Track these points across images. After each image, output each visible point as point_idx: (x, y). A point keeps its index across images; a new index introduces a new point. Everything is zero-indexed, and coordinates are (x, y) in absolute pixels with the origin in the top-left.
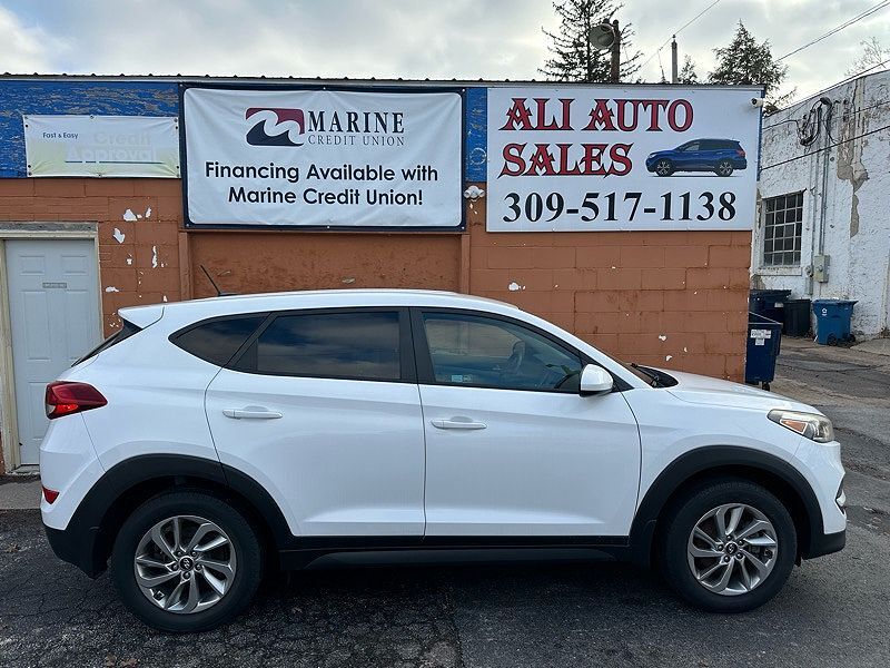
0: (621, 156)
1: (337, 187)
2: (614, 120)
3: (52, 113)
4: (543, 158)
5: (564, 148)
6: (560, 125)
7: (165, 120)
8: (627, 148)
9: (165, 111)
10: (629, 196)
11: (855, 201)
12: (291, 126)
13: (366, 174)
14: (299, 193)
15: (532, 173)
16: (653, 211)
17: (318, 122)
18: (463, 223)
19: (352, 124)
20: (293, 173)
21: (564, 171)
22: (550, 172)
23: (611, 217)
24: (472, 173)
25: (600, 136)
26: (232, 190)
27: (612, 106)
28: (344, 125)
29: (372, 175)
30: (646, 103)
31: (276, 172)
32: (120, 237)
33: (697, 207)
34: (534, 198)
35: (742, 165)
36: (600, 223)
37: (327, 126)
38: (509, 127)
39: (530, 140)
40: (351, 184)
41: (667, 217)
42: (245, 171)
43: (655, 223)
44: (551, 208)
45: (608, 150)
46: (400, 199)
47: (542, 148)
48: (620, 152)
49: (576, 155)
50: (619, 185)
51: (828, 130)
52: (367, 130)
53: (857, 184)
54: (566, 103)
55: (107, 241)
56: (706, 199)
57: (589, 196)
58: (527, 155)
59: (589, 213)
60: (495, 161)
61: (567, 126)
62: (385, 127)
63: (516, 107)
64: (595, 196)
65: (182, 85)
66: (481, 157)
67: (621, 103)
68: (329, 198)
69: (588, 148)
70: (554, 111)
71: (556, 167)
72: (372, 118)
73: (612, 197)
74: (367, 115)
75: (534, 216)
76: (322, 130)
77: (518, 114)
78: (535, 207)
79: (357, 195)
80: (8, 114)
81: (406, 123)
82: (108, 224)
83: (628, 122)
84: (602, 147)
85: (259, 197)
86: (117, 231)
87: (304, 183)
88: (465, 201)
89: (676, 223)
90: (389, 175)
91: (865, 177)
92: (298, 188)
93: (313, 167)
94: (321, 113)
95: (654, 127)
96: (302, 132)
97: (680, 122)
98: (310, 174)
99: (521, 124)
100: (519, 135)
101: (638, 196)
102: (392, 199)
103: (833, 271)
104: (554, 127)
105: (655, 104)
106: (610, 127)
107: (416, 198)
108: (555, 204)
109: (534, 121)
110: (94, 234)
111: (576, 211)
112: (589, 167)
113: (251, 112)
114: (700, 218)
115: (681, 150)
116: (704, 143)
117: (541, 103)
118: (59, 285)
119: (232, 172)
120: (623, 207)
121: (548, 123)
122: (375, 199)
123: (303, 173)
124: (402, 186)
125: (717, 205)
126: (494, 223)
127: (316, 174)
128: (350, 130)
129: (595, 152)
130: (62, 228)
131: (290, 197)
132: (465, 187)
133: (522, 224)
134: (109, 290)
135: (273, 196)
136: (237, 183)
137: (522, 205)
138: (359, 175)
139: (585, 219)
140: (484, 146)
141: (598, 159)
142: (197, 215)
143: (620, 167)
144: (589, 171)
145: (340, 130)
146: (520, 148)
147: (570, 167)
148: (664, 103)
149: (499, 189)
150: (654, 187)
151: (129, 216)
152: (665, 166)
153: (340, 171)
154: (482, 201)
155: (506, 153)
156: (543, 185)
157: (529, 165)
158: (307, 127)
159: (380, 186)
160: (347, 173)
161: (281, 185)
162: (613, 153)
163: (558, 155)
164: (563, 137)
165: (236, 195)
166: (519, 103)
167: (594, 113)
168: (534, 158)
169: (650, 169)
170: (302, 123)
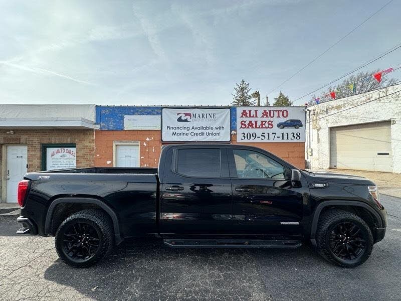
0: (271, 125)
1: (199, 131)
2: (268, 115)
3: (131, 115)
4: (251, 124)
5: (256, 122)
7: (157, 116)
8: (272, 122)
9: (158, 114)
10: (273, 133)
11: (318, 134)
12: (188, 117)
13: (206, 128)
14: (189, 133)
15: (248, 128)
16: (279, 137)
17: (195, 116)
18: (231, 140)
19: (203, 116)
20: (188, 128)
21: (256, 127)
22: (253, 127)
23: (269, 139)
24: (233, 128)
25: (265, 119)
27: (268, 111)
28: (201, 117)
29: (208, 129)
30: (276, 111)
31: (184, 128)
32: (145, 144)
33: (290, 136)
34: (249, 134)
35: (301, 126)
36: (266, 140)
38: (242, 117)
39: (248, 120)
40: (203, 131)
41: (283, 139)
42: (176, 128)
43: (280, 140)
44: (253, 136)
46: (215, 134)
47: (250, 122)
48: (270, 123)
49: (259, 124)
50: (270, 131)
51: (309, 117)
52: (207, 118)
53: (318, 130)
54: (256, 111)
55: (142, 146)
56: (292, 135)
58: (247, 124)
59: (263, 138)
60: (239, 125)
61: (256, 117)
62: (211, 117)
64: (264, 133)
65: (162, 108)
66: (235, 124)
67: (270, 111)
68: (197, 134)
69: (262, 122)
70: (253, 113)
71: (254, 126)
72: (208, 115)
73: (269, 134)
75: (249, 139)
76: (196, 118)
77: (244, 114)
78: (249, 136)
79: (204, 133)
80: (120, 115)
81: (216, 116)
82: (143, 141)
83: (272, 115)
84: (266, 122)
85: (180, 134)
87: (191, 131)
88: (231, 135)
89: (285, 140)
90: (212, 128)
91: (321, 128)
93: (193, 127)
94: (195, 114)
95: (279, 117)
97: (285, 115)
99: (245, 116)
100: (244, 119)
101: (275, 133)
102: (212, 134)
103: (313, 152)
104: (253, 117)
105: (279, 111)
106: (267, 117)
107: (219, 134)
108: (254, 135)
109: (248, 115)
110: (139, 144)
111: (260, 137)
112: (262, 126)
113: (178, 114)
114: (291, 139)
115: (285, 122)
116: (292, 121)
117: (250, 111)
118: (129, 156)
119: (173, 128)
120: (272, 136)
121: (252, 115)
122: (208, 134)
123: (191, 128)
124: (215, 131)
125: (295, 136)
126: (239, 140)
127: (194, 129)
129: (264, 123)
130: (131, 142)
131: (187, 134)
132: (231, 132)
133: (246, 140)
134: (142, 158)
135: (183, 134)
136: (175, 131)
137: (246, 136)
138: (204, 129)
140: (236, 121)
142: (164, 139)
144: (262, 127)
146: (245, 122)
147: (258, 127)
148: (281, 111)
149: (240, 132)
150: (279, 131)
151: (148, 139)
152: (281, 126)
153: (200, 128)
154: (236, 135)
155: (241, 123)
156: (251, 131)
157: (247, 126)
158: (192, 118)
159: (210, 131)
160: (202, 128)
161: (185, 131)
162: (268, 123)
163: (254, 123)
164: (256, 119)
165: (174, 134)
166: (244, 111)
167: (263, 113)
168: (248, 124)
169: (278, 127)
170: (191, 117)
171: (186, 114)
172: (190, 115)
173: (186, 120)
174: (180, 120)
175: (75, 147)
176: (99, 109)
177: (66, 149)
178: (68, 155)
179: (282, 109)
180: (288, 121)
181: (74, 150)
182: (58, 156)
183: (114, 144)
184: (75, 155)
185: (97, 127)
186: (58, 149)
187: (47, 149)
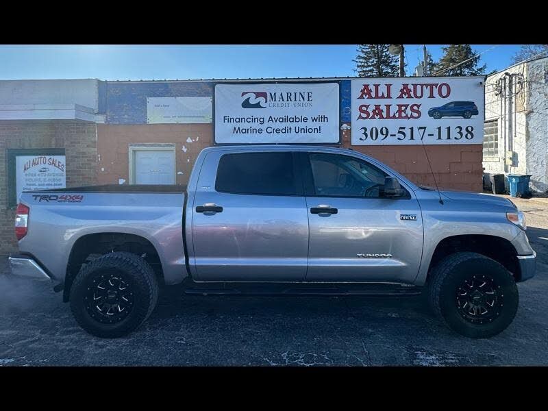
0: (416, 109)
1: (281, 126)
2: (412, 93)
3: (159, 96)
4: (378, 111)
5: (388, 106)
6: (386, 96)
7: (206, 98)
8: (419, 106)
9: (206, 94)
10: (420, 128)
12: (262, 99)
13: (295, 119)
14: (264, 129)
15: (373, 118)
16: (433, 135)
17: (274, 97)
18: (340, 141)
19: (289, 98)
20: (262, 120)
21: (388, 117)
22: (382, 117)
23: (412, 138)
24: (345, 118)
25: (405, 101)
26: (235, 128)
27: (411, 87)
28: (285, 99)
29: (297, 120)
30: (427, 85)
31: (254, 120)
32: (185, 150)
33: (454, 133)
34: (374, 129)
35: (476, 113)
36: (407, 141)
37: (277, 99)
38: (361, 97)
39: (372, 103)
40: (288, 124)
41: (440, 138)
42: (240, 120)
43: (433, 141)
44: (382, 133)
45: (409, 107)
46: (310, 131)
47: (377, 107)
48: (415, 108)
49: (394, 109)
50: (415, 123)
52: (295, 100)
54: (389, 86)
55: (179, 152)
56: (458, 130)
57: (401, 128)
58: (370, 110)
59: (401, 136)
60: (355, 113)
61: (389, 97)
62: (303, 99)
63: (365, 88)
64: (404, 128)
65: (213, 84)
66: (348, 111)
67: (415, 86)
68: (277, 131)
69: (400, 106)
70: (383, 90)
71: (384, 115)
72: (298, 95)
73: (412, 129)
74: (295, 94)
75: (374, 137)
76: (275, 100)
77: (366, 91)
78: (375, 133)
79: (290, 129)
80: (141, 98)
81: (313, 97)
82: (180, 144)
83: (419, 94)
84: (406, 106)
85: (246, 131)
86: (184, 147)
87: (266, 125)
88: (341, 131)
89: (444, 141)
90: (305, 120)
92: (264, 127)
93: (271, 117)
94: (275, 94)
95: (432, 96)
96: (266, 102)
97: (444, 94)
98: (269, 120)
99: (367, 96)
100: (366, 101)
101: (425, 128)
102: (306, 130)
104: (383, 97)
105: (431, 86)
106: (410, 97)
107: (319, 130)
108: (384, 133)
109: (373, 94)
110: (173, 148)
111: (395, 135)
112: (400, 115)
113: (244, 94)
114: (456, 138)
115: (445, 107)
116: (457, 103)
117: (377, 86)
119: (235, 120)
120: (417, 134)
121: (380, 95)
122: (298, 130)
124: (311, 125)
125: (464, 132)
126: (355, 141)
127: (272, 120)
128: (288, 100)
129: (403, 108)
130: (160, 145)
131: (260, 131)
132: (341, 125)
133: (369, 142)
134: (179, 173)
135: (252, 130)
136: (237, 125)
137: (368, 132)
138: (291, 120)
139: (399, 139)
140: (350, 106)
141: (404, 111)
142: (219, 140)
143: (415, 115)
144: (400, 117)
145: (283, 100)
146: (367, 107)
147: (391, 115)
148: (436, 85)
149: (357, 125)
150: (432, 124)
151: (189, 140)
152: (437, 114)
153: (283, 119)
154: (349, 131)
155: (360, 109)
156: (377, 123)
157: (371, 114)
158: (268, 100)
159: (302, 125)
160: (286, 119)
161: (256, 125)
162: (412, 108)
163: (385, 110)
164: (387, 101)
165: (236, 130)
166: (366, 87)
167: (402, 90)
168: (374, 111)
169: (430, 116)
170: (266, 98)
171: (258, 95)
172: (264, 95)
173: (258, 106)
174: (246, 104)
175: (63, 154)
176: (103, 86)
177: (48, 157)
178: (52, 169)
179: (440, 81)
180: (449, 104)
181: (62, 159)
182: (35, 169)
183: (131, 149)
184: (65, 170)
185: (100, 120)
186: (34, 157)
187: (17, 158)
